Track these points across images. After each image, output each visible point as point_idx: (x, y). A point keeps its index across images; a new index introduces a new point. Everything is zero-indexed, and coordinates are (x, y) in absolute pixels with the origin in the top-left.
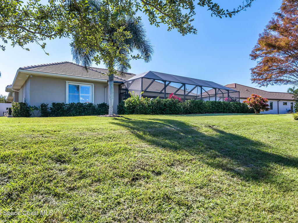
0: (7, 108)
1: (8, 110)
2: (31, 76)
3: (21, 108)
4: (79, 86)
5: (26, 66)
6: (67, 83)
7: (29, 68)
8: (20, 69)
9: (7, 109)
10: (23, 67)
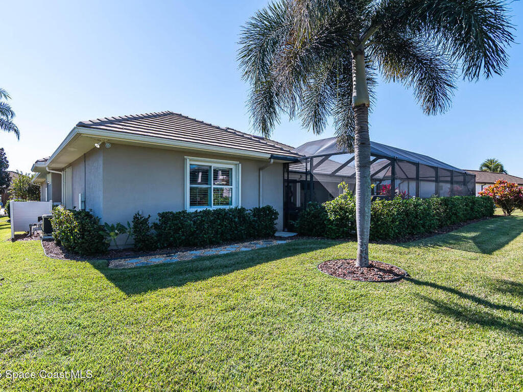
0: (39, 217)
1: (42, 222)
2: (108, 145)
3: (83, 229)
4: (211, 167)
5: (95, 119)
6: (188, 160)
7: (102, 123)
8: (81, 125)
9: (40, 219)
10: (86, 120)
